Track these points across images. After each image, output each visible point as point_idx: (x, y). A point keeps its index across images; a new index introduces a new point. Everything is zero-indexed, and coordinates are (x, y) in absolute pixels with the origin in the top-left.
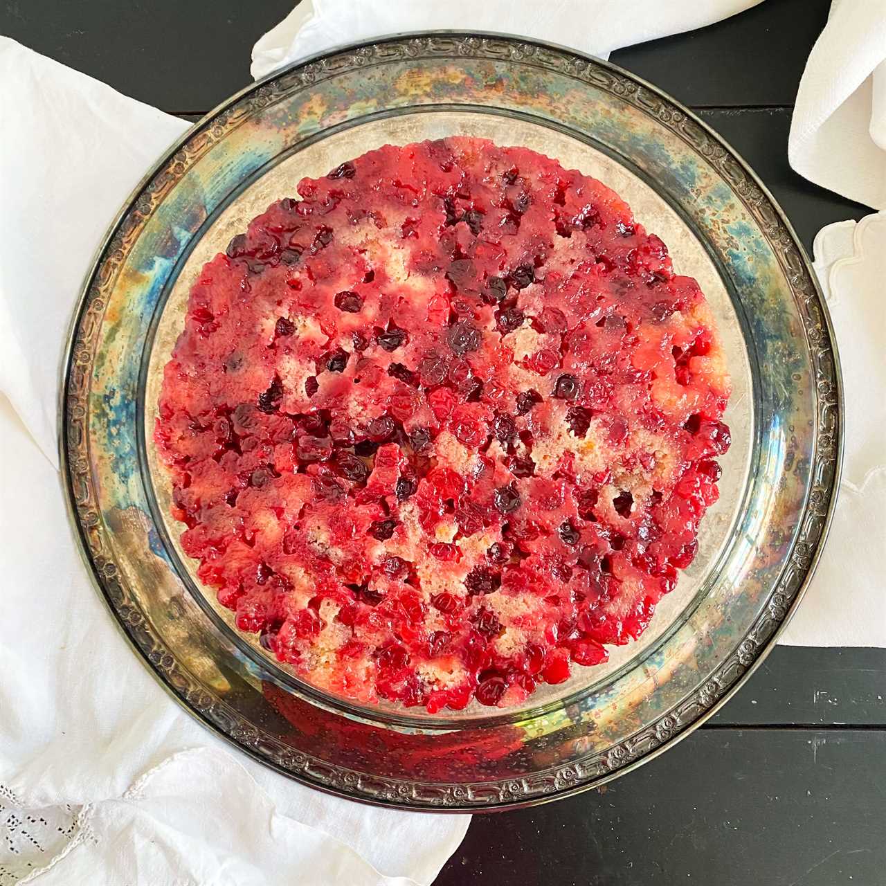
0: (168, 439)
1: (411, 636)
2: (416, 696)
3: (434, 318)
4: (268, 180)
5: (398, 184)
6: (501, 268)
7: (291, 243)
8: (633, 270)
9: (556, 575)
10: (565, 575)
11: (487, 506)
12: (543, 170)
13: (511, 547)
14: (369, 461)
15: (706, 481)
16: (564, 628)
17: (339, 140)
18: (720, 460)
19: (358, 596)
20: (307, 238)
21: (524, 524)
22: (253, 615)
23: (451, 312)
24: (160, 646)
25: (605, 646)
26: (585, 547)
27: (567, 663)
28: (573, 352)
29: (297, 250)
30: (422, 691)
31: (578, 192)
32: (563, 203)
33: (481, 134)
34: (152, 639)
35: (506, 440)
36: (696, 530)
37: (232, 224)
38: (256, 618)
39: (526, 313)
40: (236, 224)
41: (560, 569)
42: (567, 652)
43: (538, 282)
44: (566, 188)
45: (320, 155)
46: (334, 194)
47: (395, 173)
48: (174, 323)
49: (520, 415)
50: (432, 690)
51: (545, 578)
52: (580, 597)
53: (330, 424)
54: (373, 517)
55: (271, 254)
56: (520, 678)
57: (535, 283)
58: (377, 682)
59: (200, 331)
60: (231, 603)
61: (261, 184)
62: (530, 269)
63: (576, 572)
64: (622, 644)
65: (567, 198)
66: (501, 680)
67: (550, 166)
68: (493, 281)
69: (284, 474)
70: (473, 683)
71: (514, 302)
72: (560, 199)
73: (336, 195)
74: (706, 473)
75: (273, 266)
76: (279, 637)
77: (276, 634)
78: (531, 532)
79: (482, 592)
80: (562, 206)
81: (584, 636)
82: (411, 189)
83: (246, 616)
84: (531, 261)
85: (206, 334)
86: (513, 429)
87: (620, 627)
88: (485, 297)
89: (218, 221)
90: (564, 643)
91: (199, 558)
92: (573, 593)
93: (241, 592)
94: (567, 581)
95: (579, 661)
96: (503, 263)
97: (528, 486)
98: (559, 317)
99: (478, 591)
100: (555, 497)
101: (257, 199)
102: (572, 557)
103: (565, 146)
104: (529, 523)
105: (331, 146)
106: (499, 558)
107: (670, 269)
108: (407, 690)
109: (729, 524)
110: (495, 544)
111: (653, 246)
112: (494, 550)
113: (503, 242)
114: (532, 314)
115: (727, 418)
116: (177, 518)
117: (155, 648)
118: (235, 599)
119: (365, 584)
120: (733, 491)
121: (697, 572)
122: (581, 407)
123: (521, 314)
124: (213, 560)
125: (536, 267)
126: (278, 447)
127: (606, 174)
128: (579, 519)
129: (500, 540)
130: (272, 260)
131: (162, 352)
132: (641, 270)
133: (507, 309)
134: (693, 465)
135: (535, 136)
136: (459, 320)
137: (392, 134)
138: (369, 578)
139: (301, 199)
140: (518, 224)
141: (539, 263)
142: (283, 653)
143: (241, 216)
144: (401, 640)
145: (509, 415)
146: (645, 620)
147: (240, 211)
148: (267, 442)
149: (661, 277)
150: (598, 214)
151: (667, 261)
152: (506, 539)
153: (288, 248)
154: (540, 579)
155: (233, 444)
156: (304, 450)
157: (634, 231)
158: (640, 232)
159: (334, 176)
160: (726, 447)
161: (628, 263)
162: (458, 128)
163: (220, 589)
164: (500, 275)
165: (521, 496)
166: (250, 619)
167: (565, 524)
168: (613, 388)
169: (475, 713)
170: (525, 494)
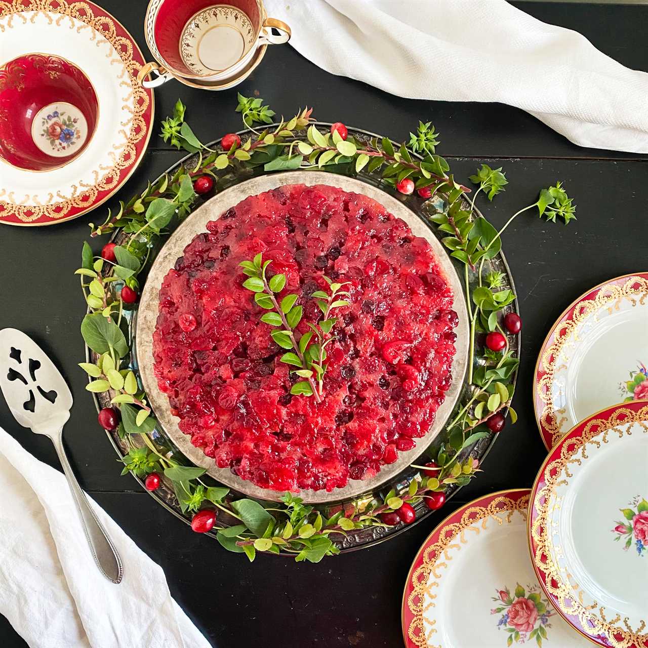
0: (162, 373)
1: (311, 453)
2: (319, 484)
3: (292, 283)
4: (180, 230)
5: (259, 216)
6: (322, 251)
7: (209, 257)
8: (392, 239)
9: (381, 407)
10: (386, 406)
11: (338, 378)
12: (334, 195)
13: (354, 396)
14: (272, 365)
15: (449, 343)
16: (391, 434)
17: (215, 200)
18: (455, 330)
19: (279, 438)
20: (215, 253)
21: (359, 383)
22: (225, 458)
23: (300, 278)
24: (171, 495)
25: (413, 439)
26: (393, 389)
27: (394, 452)
28: (368, 288)
29: (212, 260)
30: (322, 481)
31: (355, 203)
32: (348, 210)
33: (291, 182)
34: (166, 492)
35: (342, 340)
36: (450, 369)
37: (166, 257)
38: (227, 459)
39: (340, 272)
40: (168, 257)
41: (382, 403)
42: (394, 446)
43: (343, 254)
44: (348, 202)
45: (206, 210)
46: (226, 227)
47: (256, 210)
48: (145, 317)
49: (346, 326)
50: (328, 479)
51: (376, 409)
52: (395, 416)
53: (247, 350)
54: (279, 394)
55: (199, 265)
56: (372, 464)
57: (342, 255)
58: (297, 481)
59: (169, 313)
60: (212, 455)
61: (178, 232)
62: (338, 248)
63: (391, 403)
64: (422, 436)
65: (350, 207)
66: (362, 466)
67: (337, 191)
68: (319, 258)
69: (228, 381)
70: (348, 471)
71: (333, 267)
72: (346, 208)
73: (228, 228)
74: (449, 339)
75: (201, 271)
76: (241, 467)
77: (239, 466)
78: (364, 387)
79: (344, 423)
80: (348, 212)
81: (402, 436)
82: (267, 217)
83: (222, 460)
84: (338, 244)
85: (171, 313)
86: (345, 334)
87: (418, 427)
88: (316, 267)
89: (158, 257)
90: (391, 442)
91: (190, 434)
92: (391, 414)
93: (216, 447)
94: (387, 409)
95: (400, 450)
96: (323, 248)
97: (358, 363)
98: (357, 271)
99: (342, 423)
100: (373, 365)
101: (177, 240)
102: (387, 396)
103: (337, 180)
104: (362, 382)
105: (211, 205)
106: (349, 404)
107: (411, 235)
108: (314, 482)
109: (464, 364)
110: (346, 396)
111: (400, 224)
112: (346, 400)
113: (320, 236)
114: (343, 272)
115: (455, 307)
116: (173, 415)
117: (169, 496)
118: (214, 452)
119: (282, 430)
120: (463, 347)
121: (452, 393)
122: (378, 316)
123: (338, 273)
124: (198, 433)
125: (341, 246)
126: (222, 367)
127: (362, 191)
128: (387, 375)
129: (348, 393)
130: (199, 268)
131: (142, 335)
132: (396, 238)
133: (330, 271)
134: (441, 336)
135: (320, 178)
136: (306, 282)
137: (243, 191)
138: (283, 427)
139: (209, 232)
140: (327, 226)
141: (342, 244)
142: (244, 475)
143: (170, 251)
144: (306, 456)
145: (341, 328)
146: (431, 421)
147: (169, 249)
148: (215, 365)
149: (407, 240)
150: (368, 213)
151: (409, 231)
152: (351, 393)
153: (207, 260)
154: (373, 410)
155: (198, 370)
156: (236, 366)
157: (388, 218)
158: (392, 218)
159: (224, 217)
160: (457, 324)
161: (388, 236)
162: (278, 181)
163: (205, 448)
164: (322, 254)
165: (356, 369)
166: (223, 461)
167: (380, 379)
168: (393, 303)
169: (351, 494)
170: (357, 367)
